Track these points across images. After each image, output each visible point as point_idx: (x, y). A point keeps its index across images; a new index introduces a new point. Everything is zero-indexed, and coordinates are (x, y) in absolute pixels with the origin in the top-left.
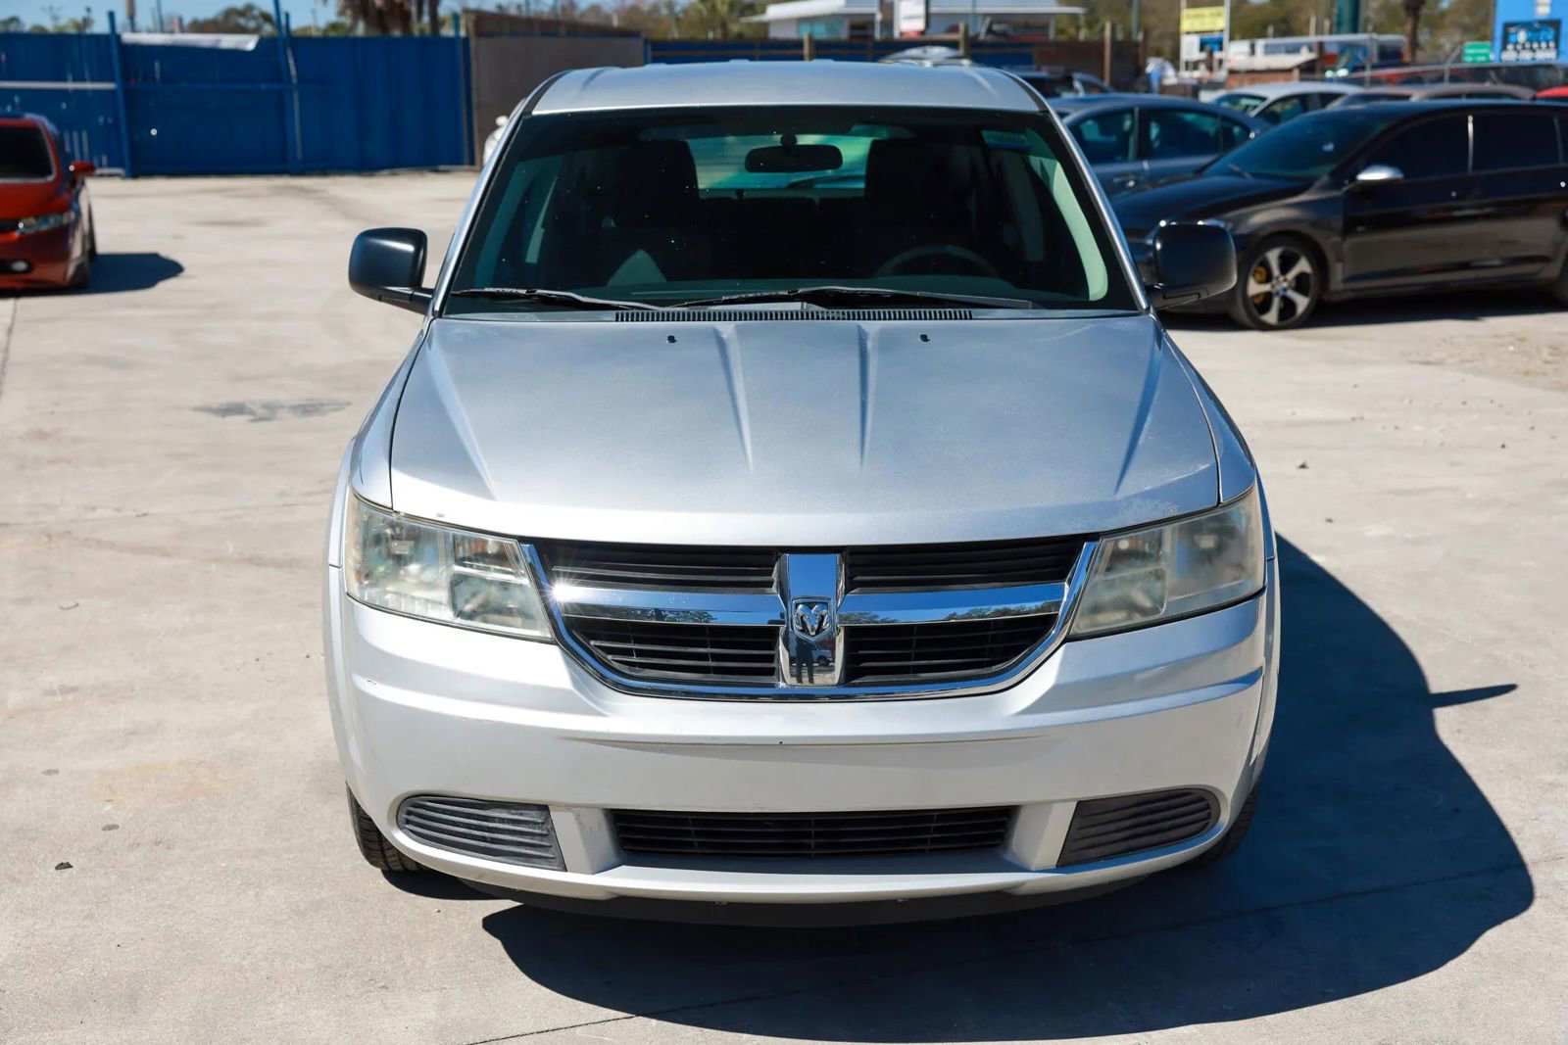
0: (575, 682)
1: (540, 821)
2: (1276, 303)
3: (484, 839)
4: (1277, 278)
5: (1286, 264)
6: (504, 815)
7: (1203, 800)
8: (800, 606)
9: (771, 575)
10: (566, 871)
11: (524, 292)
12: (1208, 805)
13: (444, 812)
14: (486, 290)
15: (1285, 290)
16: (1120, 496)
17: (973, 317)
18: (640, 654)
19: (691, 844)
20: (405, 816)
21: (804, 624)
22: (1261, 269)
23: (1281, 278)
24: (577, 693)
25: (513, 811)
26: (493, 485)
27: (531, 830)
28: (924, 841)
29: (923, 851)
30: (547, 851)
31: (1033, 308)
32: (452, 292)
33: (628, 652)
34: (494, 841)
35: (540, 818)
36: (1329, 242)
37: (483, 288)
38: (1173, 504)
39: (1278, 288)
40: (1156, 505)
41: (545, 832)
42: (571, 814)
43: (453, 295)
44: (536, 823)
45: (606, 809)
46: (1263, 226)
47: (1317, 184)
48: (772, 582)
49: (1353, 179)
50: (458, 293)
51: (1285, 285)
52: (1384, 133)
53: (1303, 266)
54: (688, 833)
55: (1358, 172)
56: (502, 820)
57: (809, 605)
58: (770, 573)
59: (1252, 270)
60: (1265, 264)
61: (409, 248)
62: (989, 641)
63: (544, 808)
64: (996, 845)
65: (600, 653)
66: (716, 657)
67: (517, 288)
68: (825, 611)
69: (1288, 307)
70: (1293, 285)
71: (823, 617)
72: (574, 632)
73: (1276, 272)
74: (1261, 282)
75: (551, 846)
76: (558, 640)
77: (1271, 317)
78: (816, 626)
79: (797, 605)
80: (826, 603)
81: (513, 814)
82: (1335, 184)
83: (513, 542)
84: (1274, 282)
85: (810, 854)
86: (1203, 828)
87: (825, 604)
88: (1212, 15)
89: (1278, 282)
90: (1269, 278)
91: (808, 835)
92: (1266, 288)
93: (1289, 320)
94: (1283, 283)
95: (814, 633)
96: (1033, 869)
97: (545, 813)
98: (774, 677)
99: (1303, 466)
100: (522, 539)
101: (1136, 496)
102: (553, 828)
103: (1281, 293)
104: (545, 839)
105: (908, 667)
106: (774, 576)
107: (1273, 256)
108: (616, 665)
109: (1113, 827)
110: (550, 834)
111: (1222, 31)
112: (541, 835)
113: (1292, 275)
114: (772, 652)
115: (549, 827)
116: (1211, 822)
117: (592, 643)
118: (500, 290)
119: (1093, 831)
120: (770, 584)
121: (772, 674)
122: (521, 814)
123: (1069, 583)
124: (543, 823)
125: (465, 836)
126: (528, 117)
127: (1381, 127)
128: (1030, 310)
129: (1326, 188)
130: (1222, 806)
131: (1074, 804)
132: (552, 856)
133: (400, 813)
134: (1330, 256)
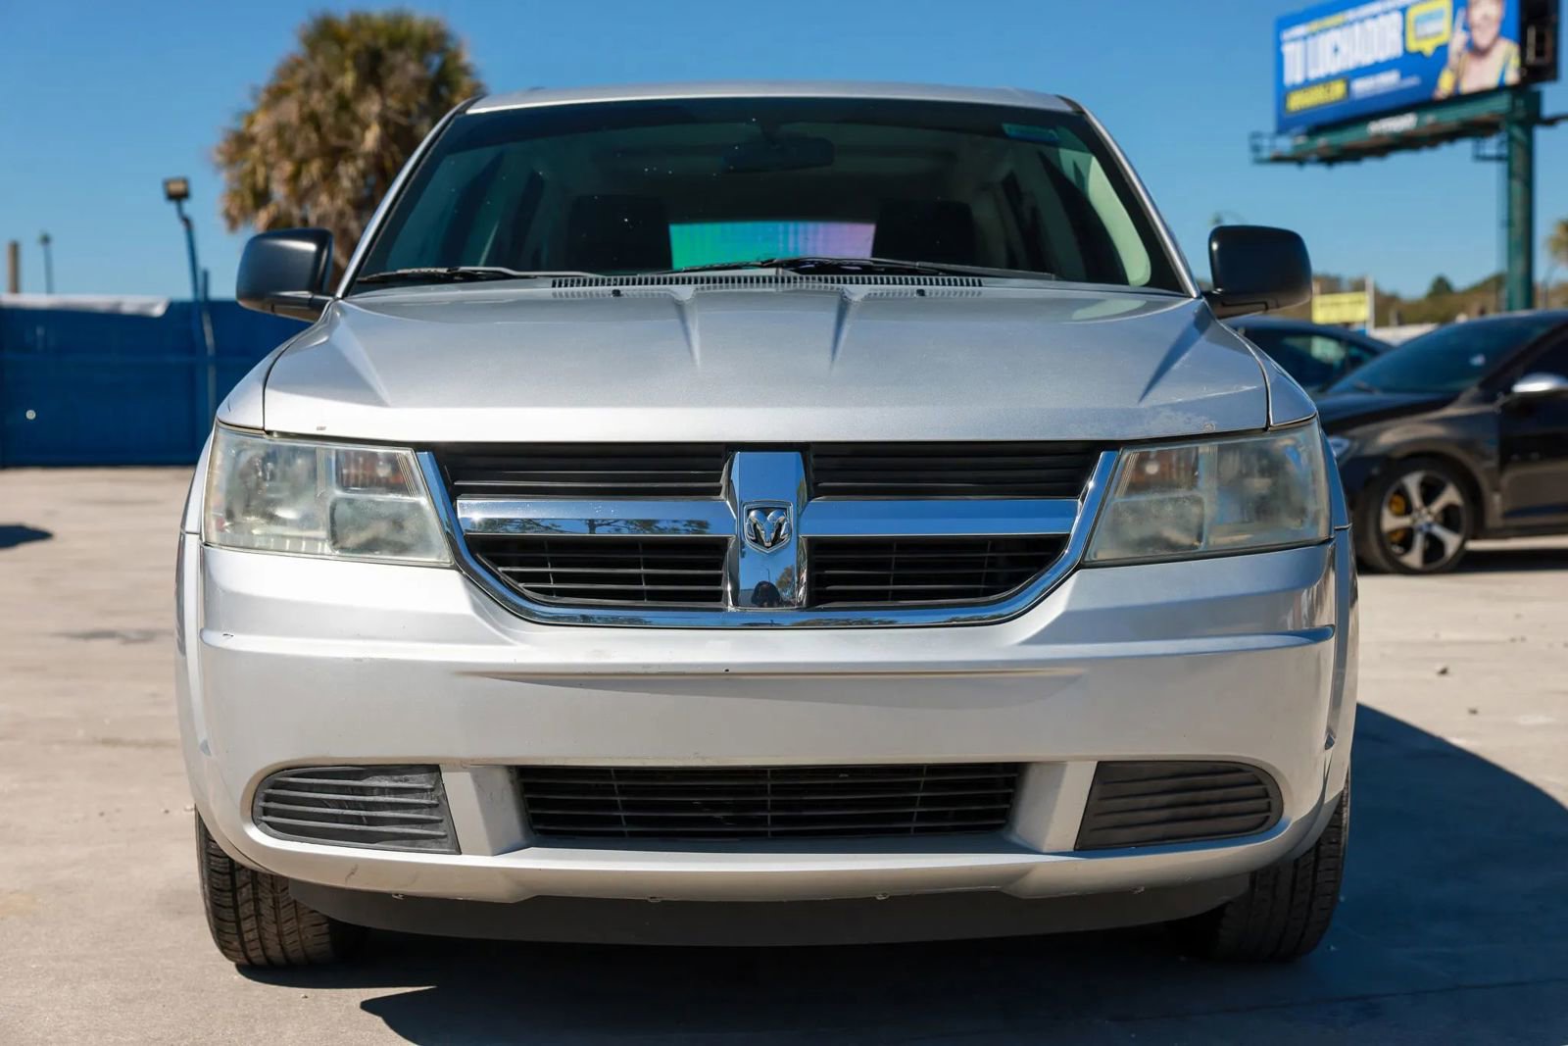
0: (476, 607)
1: (429, 786)
2: (1419, 542)
3: (358, 820)
4: (1419, 510)
5: (1430, 493)
6: (386, 783)
7: (1259, 783)
8: (753, 514)
9: (719, 481)
10: (461, 853)
11: (444, 270)
12: (1265, 790)
13: (311, 788)
14: (400, 272)
15: (1429, 525)
16: (1145, 404)
17: (983, 284)
18: (559, 578)
19: (617, 821)
20: (263, 804)
21: (757, 532)
22: (1398, 499)
23: (1424, 511)
24: (479, 619)
25: (396, 778)
26: (384, 393)
27: (417, 801)
28: (908, 817)
29: (907, 830)
30: (437, 828)
31: (1057, 280)
32: (358, 279)
33: (544, 577)
34: (372, 821)
35: (428, 782)
36: (1482, 469)
37: (395, 271)
38: (1211, 419)
39: (1421, 523)
40: (1189, 419)
41: (434, 802)
42: (468, 774)
43: (360, 282)
44: (424, 790)
45: (510, 768)
46: (1397, 446)
47: (1464, 397)
48: (721, 488)
49: (1508, 391)
50: (365, 279)
51: (1429, 519)
52: (1544, 339)
53: (1451, 496)
54: (613, 806)
55: (1514, 381)
56: (382, 791)
57: (764, 511)
58: (718, 478)
59: (1387, 498)
60: (1402, 493)
61: (310, 247)
62: (986, 565)
63: (433, 769)
64: (1000, 826)
65: (511, 581)
66: (651, 580)
67: (437, 267)
68: (782, 518)
69: (1434, 547)
70: (1440, 519)
71: (780, 525)
72: (478, 555)
73: (1417, 501)
74: (1398, 515)
75: (441, 821)
76: (459, 565)
77: (1414, 558)
78: (773, 535)
79: (749, 511)
80: (785, 509)
81: (396, 781)
82: (1489, 399)
83: (407, 452)
84: (1415, 514)
85: (766, 832)
86: (1261, 825)
87: (783, 510)
88: (1352, 303)
89: (1420, 516)
90: (1408, 510)
91: (762, 806)
92: (1406, 521)
93: (1436, 562)
94: (1426, 516)
95: (770, 544)
96: (1045, 850)
97: (435, 775)
98: (722, 603)
99: (1444, 672)
100: (418, 447)
101: (1164, 406)
102: (445, 796)
103: (1425, 529)
104: (435, 811)
105: (886, 592)
106: (723, 482)
107: (1412, 483)
108: (529, 593)
109: (1145, 801)
110: (441, 805)
111: (1365, 322)
112: (430, 806)
113: (1437, 506)
114: (720, 572)
115: (440, 794)
116: (1273, 815)
117: (500, 569)
118: (416, 270)
119: (1120, 803)
120: (717, 491)
121: (719, 600)
122: (406, 780)
123: (1083, 500)
124: (432, 790)
125: (335, 818)
126: (461, 116)
127: (1540, 332)
128: (1053, 282)
129: (1476, 401)
130: (1285, 800)
131: (1096, 763)
132: (443, 834)
133: (256, 799)
134: (1484, 482)
